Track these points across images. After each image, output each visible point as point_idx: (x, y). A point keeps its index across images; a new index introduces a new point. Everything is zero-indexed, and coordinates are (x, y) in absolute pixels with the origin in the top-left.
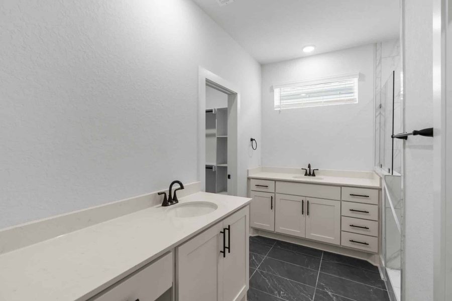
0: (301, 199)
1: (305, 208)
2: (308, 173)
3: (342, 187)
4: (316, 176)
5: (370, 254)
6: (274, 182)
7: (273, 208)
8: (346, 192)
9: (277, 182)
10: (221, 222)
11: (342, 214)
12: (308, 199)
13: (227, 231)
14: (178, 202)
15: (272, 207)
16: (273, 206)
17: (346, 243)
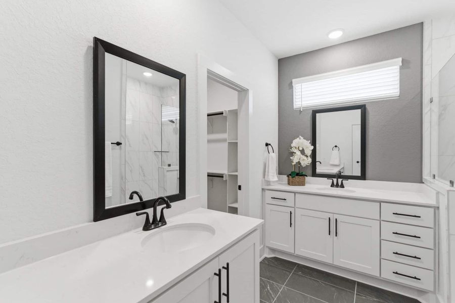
0: (328, 216)
1: (333, 227)
2: (335, 184)
3: (382, 203)
4: (345, 188)
5: (422, 292)
6: (293, 194)
7: (293, 225)
8: (388, 210)
9: (297, 195)
10: (217, 259)
11: (382, 238)
12: (336, 216)
13: (224, 272)
14: (166, 224)
15: (291, 224)
16: (293, 222)
17: (387, 275)
